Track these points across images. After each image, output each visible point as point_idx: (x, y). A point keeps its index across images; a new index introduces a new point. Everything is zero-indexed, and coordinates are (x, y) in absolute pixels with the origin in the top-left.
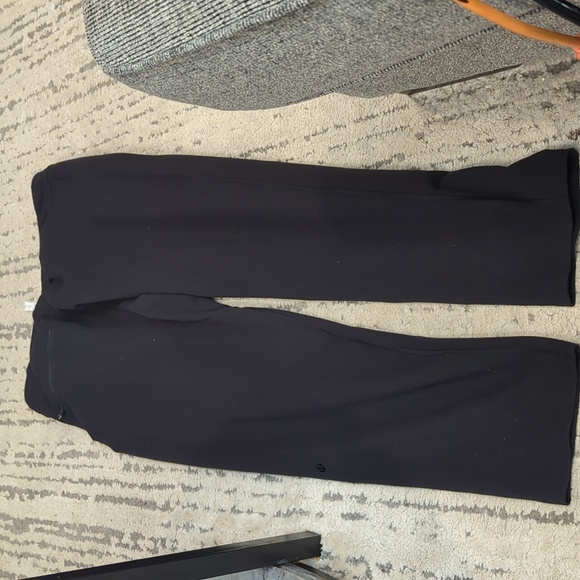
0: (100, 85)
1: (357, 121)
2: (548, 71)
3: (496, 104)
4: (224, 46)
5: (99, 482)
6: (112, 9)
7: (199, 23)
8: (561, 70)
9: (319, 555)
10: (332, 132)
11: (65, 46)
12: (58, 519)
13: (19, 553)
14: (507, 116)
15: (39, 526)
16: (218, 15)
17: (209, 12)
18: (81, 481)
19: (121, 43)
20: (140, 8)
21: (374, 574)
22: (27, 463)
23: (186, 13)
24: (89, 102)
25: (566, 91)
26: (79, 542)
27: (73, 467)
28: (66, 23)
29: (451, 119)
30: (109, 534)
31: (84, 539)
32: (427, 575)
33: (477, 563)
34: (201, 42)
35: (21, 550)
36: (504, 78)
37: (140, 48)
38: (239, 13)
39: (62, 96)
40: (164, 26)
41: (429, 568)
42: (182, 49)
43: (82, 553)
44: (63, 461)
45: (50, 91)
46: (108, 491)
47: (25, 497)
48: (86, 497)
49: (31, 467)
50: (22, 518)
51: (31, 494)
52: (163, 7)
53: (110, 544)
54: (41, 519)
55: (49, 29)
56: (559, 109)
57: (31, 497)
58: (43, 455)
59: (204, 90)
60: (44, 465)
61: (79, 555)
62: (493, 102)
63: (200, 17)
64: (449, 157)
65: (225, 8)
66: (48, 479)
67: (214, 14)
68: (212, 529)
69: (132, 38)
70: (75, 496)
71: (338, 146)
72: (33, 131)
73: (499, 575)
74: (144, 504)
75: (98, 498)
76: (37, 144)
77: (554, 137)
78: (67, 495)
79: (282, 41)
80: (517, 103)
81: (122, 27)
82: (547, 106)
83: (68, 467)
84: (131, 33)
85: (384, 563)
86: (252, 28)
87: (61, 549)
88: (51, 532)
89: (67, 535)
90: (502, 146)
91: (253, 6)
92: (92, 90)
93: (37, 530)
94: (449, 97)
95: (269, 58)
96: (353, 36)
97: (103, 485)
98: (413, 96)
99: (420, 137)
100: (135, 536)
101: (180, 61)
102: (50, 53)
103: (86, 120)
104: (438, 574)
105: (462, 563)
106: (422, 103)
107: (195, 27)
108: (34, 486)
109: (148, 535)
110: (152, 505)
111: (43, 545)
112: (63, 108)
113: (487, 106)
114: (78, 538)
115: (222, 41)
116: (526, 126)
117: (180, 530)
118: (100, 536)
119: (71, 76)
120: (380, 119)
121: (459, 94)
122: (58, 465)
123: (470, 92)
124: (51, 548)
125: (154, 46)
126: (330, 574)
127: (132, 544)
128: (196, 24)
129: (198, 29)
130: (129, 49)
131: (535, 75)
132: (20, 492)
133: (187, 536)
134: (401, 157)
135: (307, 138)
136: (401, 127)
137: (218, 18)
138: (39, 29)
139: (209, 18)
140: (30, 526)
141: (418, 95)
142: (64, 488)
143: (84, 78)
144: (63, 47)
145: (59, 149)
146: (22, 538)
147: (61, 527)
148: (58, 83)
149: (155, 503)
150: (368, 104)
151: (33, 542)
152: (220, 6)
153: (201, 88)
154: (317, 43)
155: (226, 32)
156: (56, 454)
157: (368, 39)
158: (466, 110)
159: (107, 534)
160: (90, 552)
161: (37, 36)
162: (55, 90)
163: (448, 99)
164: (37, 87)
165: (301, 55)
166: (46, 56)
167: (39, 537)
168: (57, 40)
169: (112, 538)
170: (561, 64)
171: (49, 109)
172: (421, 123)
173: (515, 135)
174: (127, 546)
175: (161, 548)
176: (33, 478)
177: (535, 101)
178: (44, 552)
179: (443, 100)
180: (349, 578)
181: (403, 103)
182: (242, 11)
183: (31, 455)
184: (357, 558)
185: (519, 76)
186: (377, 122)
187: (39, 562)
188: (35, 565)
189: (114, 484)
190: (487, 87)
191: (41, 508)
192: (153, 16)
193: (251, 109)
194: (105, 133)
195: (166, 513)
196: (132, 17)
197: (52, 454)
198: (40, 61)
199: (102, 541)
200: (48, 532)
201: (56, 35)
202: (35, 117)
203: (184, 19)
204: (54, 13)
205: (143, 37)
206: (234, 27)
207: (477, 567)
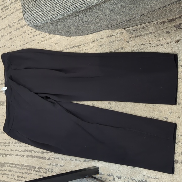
0: (25, 25)
1: (107, 37)
2: (168, 21)
3: (152, 32)
4: (68, 18)
5: (27, 151)
6: (31, 6)
7: (60, 10)
8: (172, 21)
9: (98, 174)
10: (99, 40)
11: (13, 13)
12: (15, 163)
13: (2, 173)
14: (155, 36)
15: (9, 165)
16: (66, 8)
17: (63, 7)
18: (22, 151)
19: (34, 17)
20: (40, 5)
21: (116, 180)
22: (4, 145)
23: (56, 7)
24: (21, 31)
25: (174, 28)
26: (22, 170)
27: (19, 146)
28: (13, 6)
29: (138, 36)
30: (31, 167)
31: (23, 169)
32: (132, 179)
33: (148, 176)
34: (61, 17)
35: (3, 172)
36: (154, 24)
37: (41, 18)
38: (73, 8)
39: (12, 29)
40: (48, 11)
41: (133, 177)
42: (54, 19)
43: (23, 173)
44: (16, 145)
45: (8, 27)
46: (30, 154)
47: (4, 156)
48: (23, 156)
49: (6, 146)
50: (3, 162)
51: (6, 155)
52: (48, 5)
53: (31, 171)
54: (9, 163)
55: (8, 7)
56: (172, 33)
57: (6, 156)
58: (9, 143)
59: (61, 31)
60: (10, 146)
61: (22, 174)
62: (151, 31)
63: (60, 9)
64: (137, 49)
65: (68, 6)
66: (11, 150)
67: (65, 8)
68: (64, 166)
69: (38, 15)
70: (20, 155)
71: (102, 45)
72: (3, 40)
73: (155, 179)
74: (42, 158)
75: (27, 156)
76: (5, 44)
77: (171, 42)
78: (18, 155)
79: (86, 16)
80: (158, 31)
81: (35, 12)
82: (168, 32)
83: (17, 146)
84: (37, 14)
85: (119, 176)
86: (77, 12)
87: (16, 172)
88: (13, 167)
89: (18, 168)
90: (154, 45)
91: (77, 5)
92: (22, 27)
93: (8, 166)
94: (137, 29)
95: (82, 21)
96: (109, 14)
97: (29, 152)
98: (125, 29)
99: (128, 42)
100: (39, 168)
101: (54, 22)
102: (8, 15)
103: (20, 37)
104: (136, 179)
105: (143, 176)
106: (128, 31)
107: (58, 12)
108: (7, 152)
109: (44, 168)
110: (45, 158)
111: (10, 171)
112: (13, 33)
113: (149, 32)
114: (21, 169)
115: (67, 16)
116: (161, 39)
117: (54, 166)
118: (28, 168)
119: (15, 22)
120: (115, 36)
121: (140, 28)
122: (14, 146)
123: (143, 28)
124: (12, 172)
125: (45, 18)
126: (102, 179)
127: (38, 170)
128: (59, 11)
129: (59, 12)
130: (37, 18)
131: (164, 23)
132: (2, 154)
133: (56, 168)
134: (122, 48)
135: (92, 42)
136: (122, 39)
137: (66, 9)
138: (4, 7)
139: (63, 9)
140: (6, 165)
141: (126, 29)
142: (16, 153)
143: (19, 23)
144: (12, 13)
145: (12, 46)
146: (3, 169)
147: (16, 165)
148: (11, 25)
149: (46, 158)
150: (111, 32)
151: (7, 170)
152: (66, 5)
153: (60, 30)
154: (98, 17)
155: (69, 14)
156: (13, 142)
157: (114, 15)
158: (142, 34)
159: (30, 168)
160: (25, 173)
161: (4, 9)
162: (10, 27)
163: (136, 30)
164: (4, 26)
165: (92, 20)
166: (7, 16)
167: (9, 168)
168: (10, 11)
169: (32, 169)
170: (172, 19)
171: (8, 33)
172: (128, 38)
173: (158, 42)
174: (37, 171)
175: (48, 172)
176: (6, 150)
177: (164, 31)
178: (10, 173)
179: (135, 30)
180: (108, 180)
181: (122, 32)
182: (74, 7)
183: (5, 143)
184: (110, 174)
185: (159, 23)
186: (114, 37)
187: (9, 176)
188: (7, 177)
189: (32, 152)
190: (149, 26)
191: (9, 159)
192: (45, 8)
193: (76, 36)
194: (27, 41)
195: (49, 161)
196: (38, 9)
197: (12, 142)
198: (5, 18)
199: (29, 170)
200: (11, 167)
201: (10, 9)
202: (4, 36)
203: (55, 9)
204: (9, 2)
205: (42, 15)
206: (71, 12)
207: (148, 177)
